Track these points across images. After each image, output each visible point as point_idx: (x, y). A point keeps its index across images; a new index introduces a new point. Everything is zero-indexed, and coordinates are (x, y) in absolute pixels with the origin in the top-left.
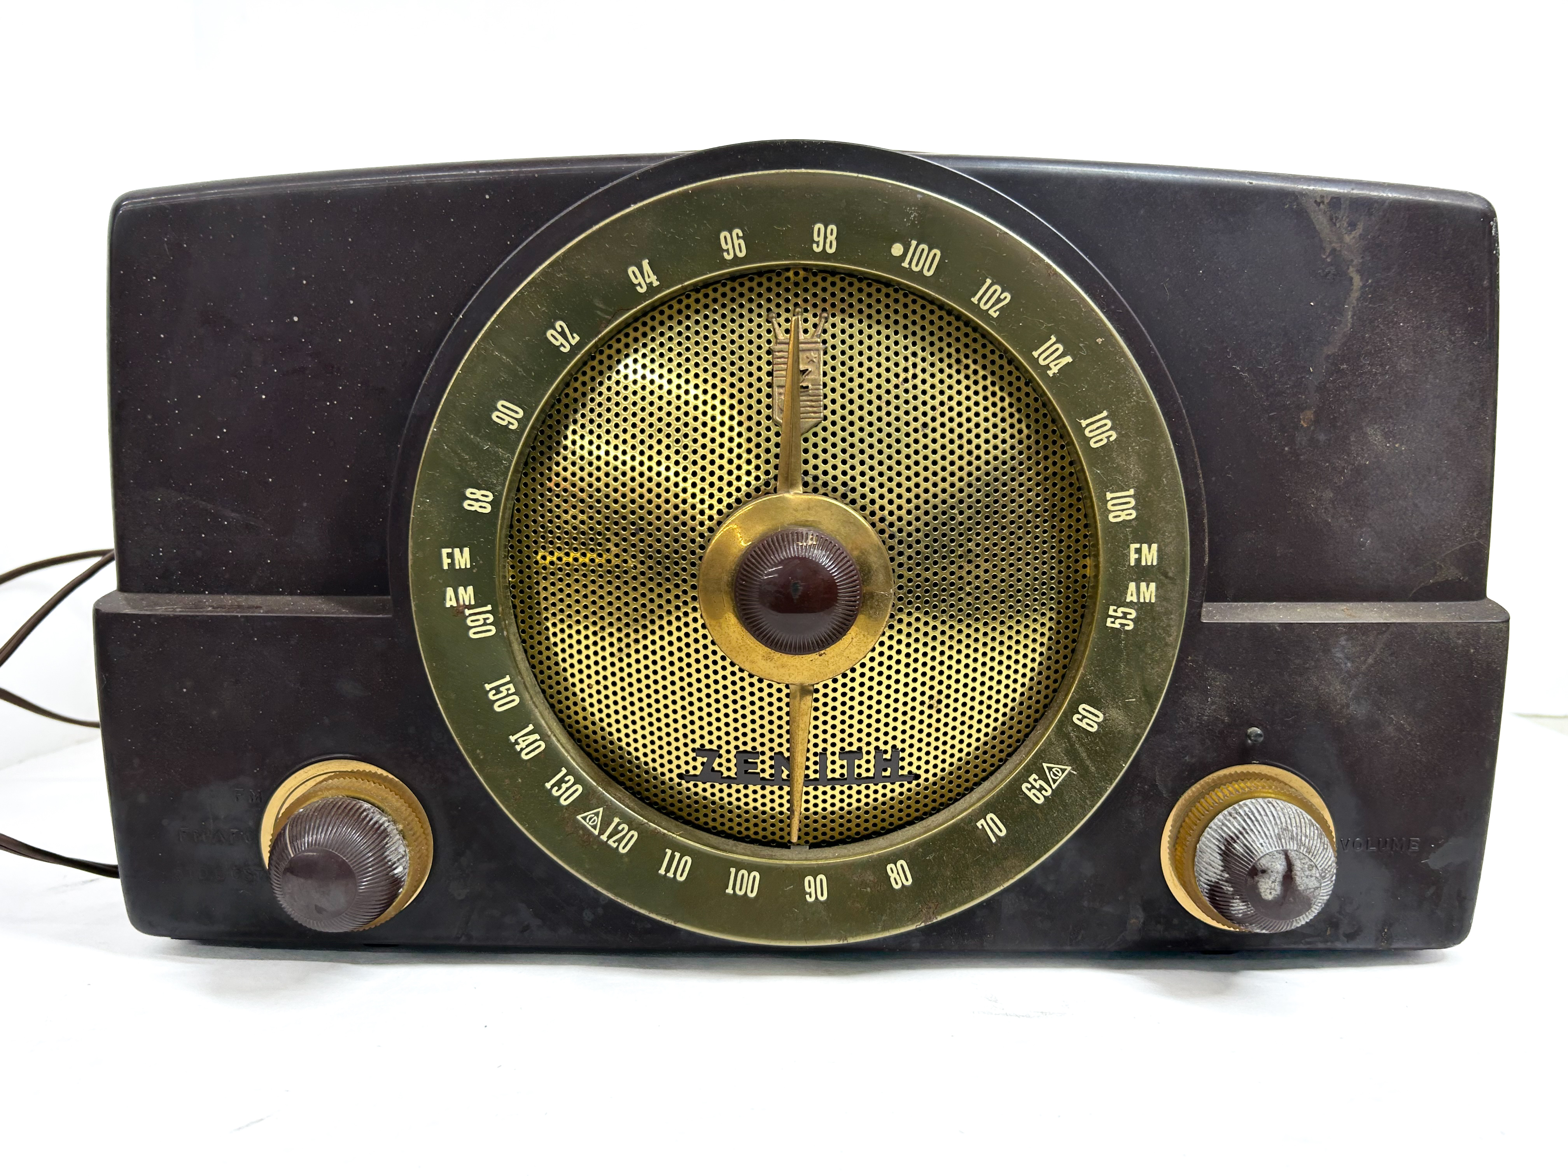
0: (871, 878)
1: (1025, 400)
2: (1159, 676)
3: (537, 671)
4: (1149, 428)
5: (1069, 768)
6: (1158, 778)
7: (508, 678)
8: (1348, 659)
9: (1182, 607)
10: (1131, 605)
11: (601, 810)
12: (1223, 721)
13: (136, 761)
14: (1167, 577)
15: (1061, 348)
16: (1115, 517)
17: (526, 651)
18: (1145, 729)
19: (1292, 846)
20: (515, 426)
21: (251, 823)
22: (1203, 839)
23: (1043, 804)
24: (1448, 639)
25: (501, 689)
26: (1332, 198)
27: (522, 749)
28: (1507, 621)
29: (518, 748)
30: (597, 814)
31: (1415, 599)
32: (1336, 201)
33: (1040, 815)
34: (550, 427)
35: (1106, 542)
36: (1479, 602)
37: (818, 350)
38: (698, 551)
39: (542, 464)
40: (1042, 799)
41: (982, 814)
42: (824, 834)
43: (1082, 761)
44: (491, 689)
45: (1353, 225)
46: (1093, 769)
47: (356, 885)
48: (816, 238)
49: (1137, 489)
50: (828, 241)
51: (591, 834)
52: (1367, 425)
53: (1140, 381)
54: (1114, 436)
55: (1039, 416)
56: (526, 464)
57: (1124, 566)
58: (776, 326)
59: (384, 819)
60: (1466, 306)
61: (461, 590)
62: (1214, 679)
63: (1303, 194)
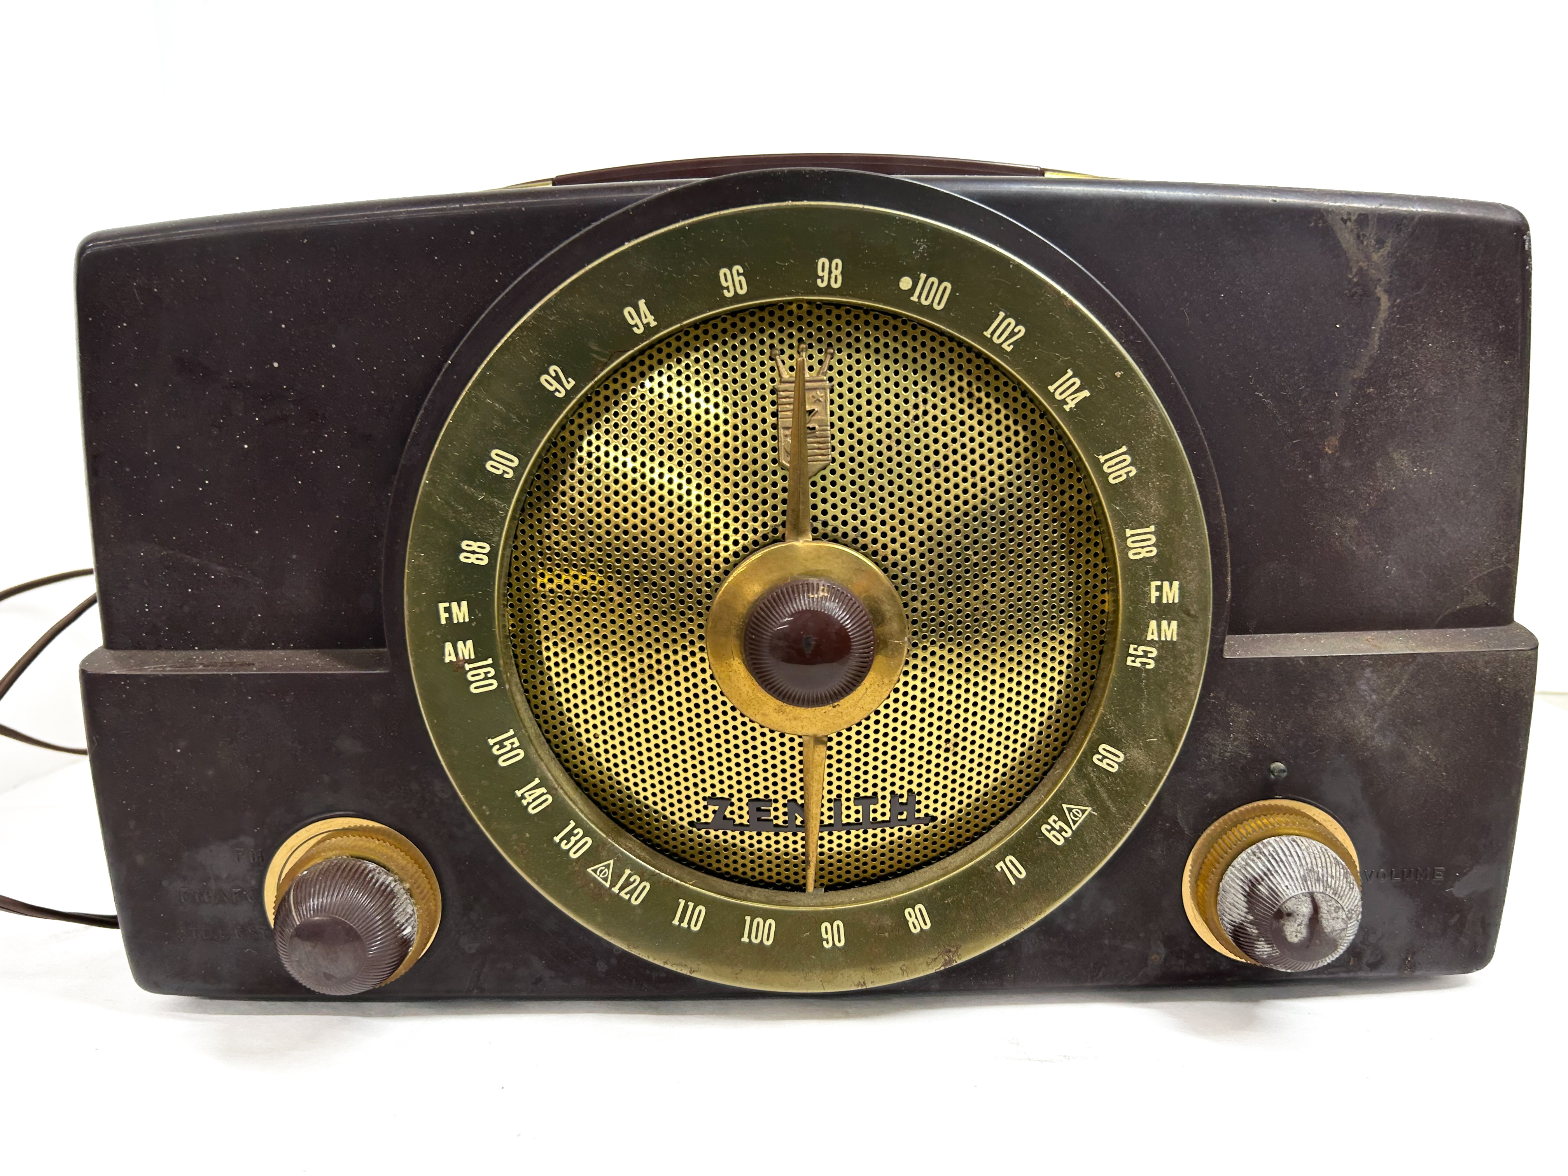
0: (889, 923)
1: (1040, 433)
2: (1181, 715)
3: (541, 721)
4: (1169, 464)
5: (1089, 809)
6: (1179, 815)
7: (511, 732)
8: (1373, 691)
9: (1205, 645)
10: (1151, 643)
11: (612, 862)
12: (1246, 757)
13: (132, 824)
14: (1189, 615)
15: (1078, 382)
16: (1135, 554)
17: (529, 701)
18: (1167, 768)
19: (1318, 888)
20: (510, 475)
21: (253, 883)
22: (1226, 878)
23: (1063, 845)
24: (1475, 668)
25: (505, 743)
26: (1360, 215)
27: (529, 804)
28: (1536, 648)
29: (525, 802)
30: (608, 866)
31: (1442, 625)
32: (1363, 218)
33: (1060, 857)
34: (547, 471)
35: (1125, 580)
36: (1506, 627)
37: (824, 389)
38: (705, 600)
39: (539, 510)
40: (1062, 841)
41: (1001, 856)
42: (839, 876)
43: (1103, 802)
44: (495, 744)
45: (1381, 242)
46: (1114, 810)
47: (365, 950)
48: (820, 273)
49: (1157, 525)
50: (833, 276)
51: (603, 886)
52: (1394, 450)
53: (1160, 415)
54: (1134, 471)
55: (1055, 449)
56: (523, 510)
57: (1144, 603)
58: (780, 364)
59: (390, 879)
60: (1497, 325)
61: (460, 644)
62: (1237, 715)
63: (1328, 211)
